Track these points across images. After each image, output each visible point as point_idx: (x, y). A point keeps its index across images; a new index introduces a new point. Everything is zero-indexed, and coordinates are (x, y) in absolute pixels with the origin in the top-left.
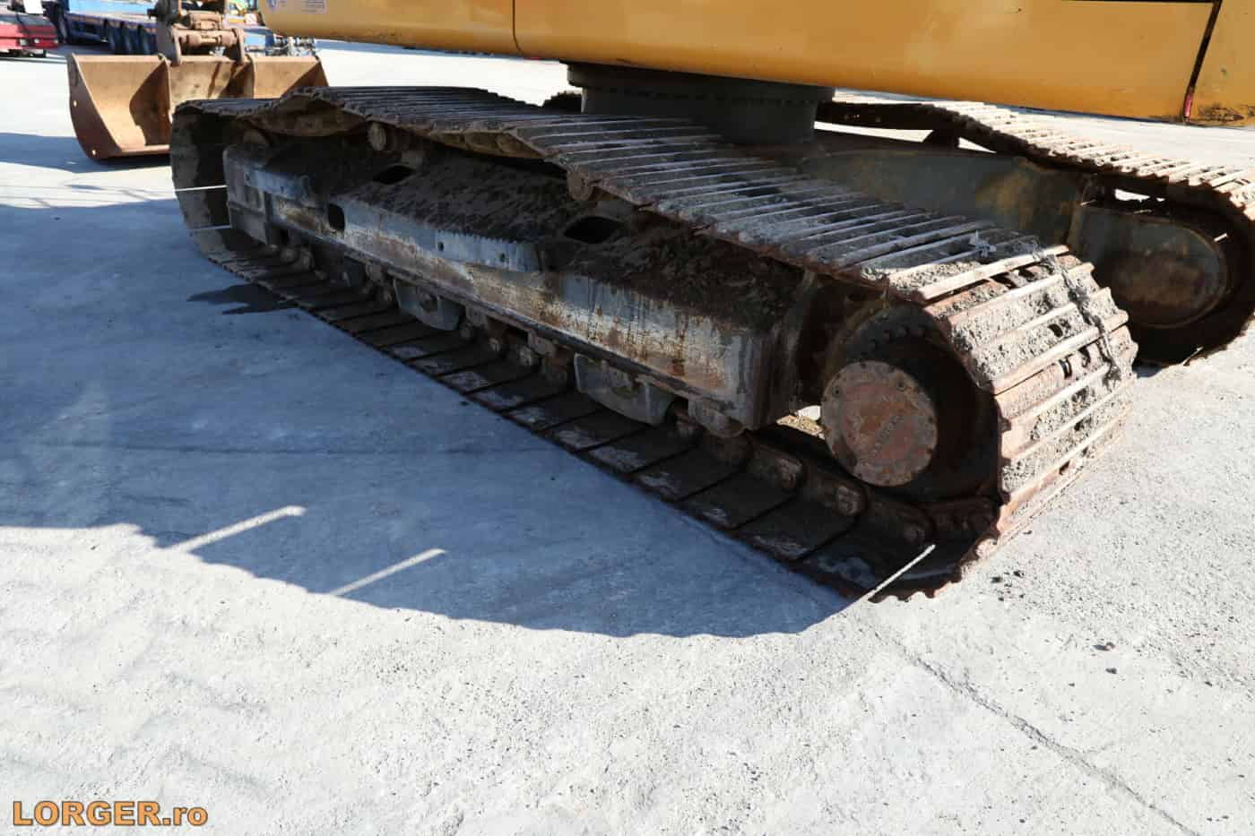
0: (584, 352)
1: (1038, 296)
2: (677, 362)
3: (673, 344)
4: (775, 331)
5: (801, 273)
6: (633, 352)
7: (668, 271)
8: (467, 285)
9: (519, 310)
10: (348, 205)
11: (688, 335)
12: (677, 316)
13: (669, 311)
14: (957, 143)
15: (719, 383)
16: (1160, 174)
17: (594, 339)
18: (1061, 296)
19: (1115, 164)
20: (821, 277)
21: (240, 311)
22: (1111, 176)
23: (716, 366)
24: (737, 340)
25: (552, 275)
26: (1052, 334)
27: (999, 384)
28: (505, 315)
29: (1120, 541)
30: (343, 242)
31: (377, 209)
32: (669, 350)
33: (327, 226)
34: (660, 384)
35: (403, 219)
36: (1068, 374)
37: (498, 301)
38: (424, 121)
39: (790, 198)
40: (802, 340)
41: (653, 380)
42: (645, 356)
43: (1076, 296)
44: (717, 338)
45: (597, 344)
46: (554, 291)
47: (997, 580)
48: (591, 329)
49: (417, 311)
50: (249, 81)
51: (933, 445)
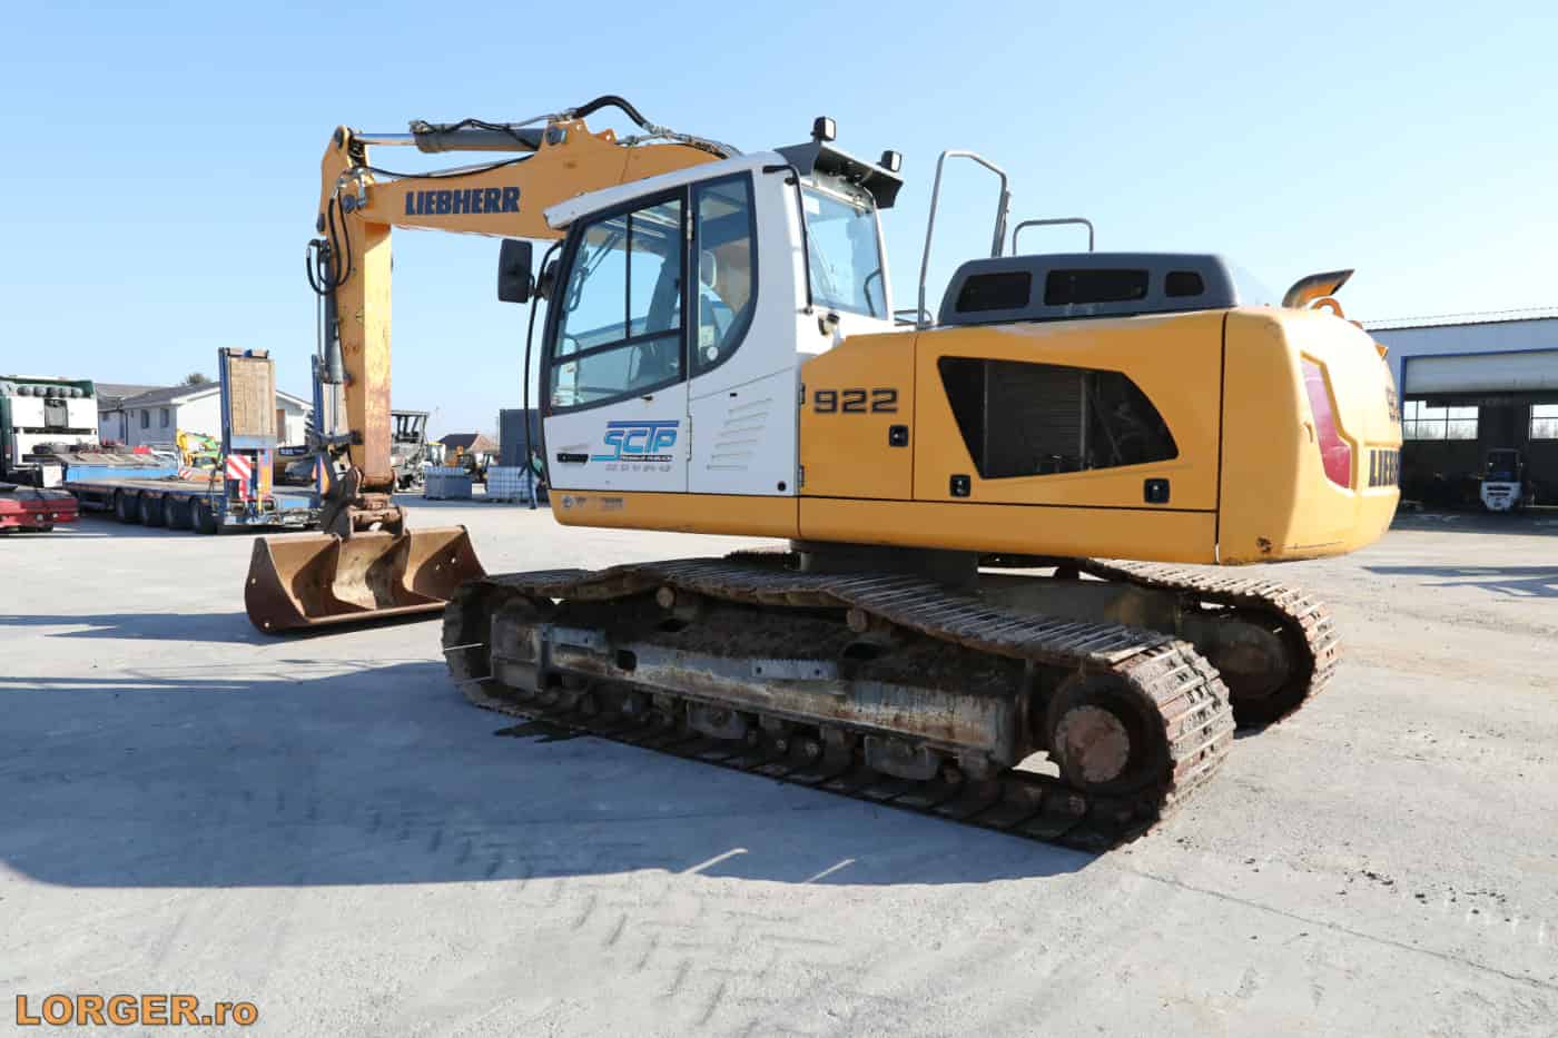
0: (871, 734)
1: (1167, 661)
2: (949, 730)
3: (946, 718)
4: (1017, 699)
5: (1022, 663)
6: (913, 727)
7: (931, 672)
8: (766, 699)
9: (815, 712)
10: (639, 650)
11: (957, 711)
12: (948, 699)
13: (941, 696)
14: (1078, 575)
15: (981, 738)
16: (1226, 589)
17: (881, 724)
18: (1179, 660)
19: (1195, 585)
20: (1038, 665)
21: (542, 741)
22: (1194, 595)
23: (980, 728)
24: (992, 707)
25: (847, 682)
26: (1178, 680)
27: (1159, 702)
28: (802, 717)
29: (1251, 818)
30: (632, 679)
31: (674, 651)
32: (943, 722)
33: (615, 668)
34: (937, 747)
35: (700, 656)
36: (1192, 701)
37: (795, 708)
38: (748, 586)
39: (1009, 619)
40: (1031, 704)
41: (932, 745)
42: (924, 729)
43: (1187, 660)
44: (978, 708)
45: (884, 727)
46: (849, 694)
47: (1181, 841)
48: (879, 717)
49: (708, 728)
50: (404, 551)
51: (1127, 748)
